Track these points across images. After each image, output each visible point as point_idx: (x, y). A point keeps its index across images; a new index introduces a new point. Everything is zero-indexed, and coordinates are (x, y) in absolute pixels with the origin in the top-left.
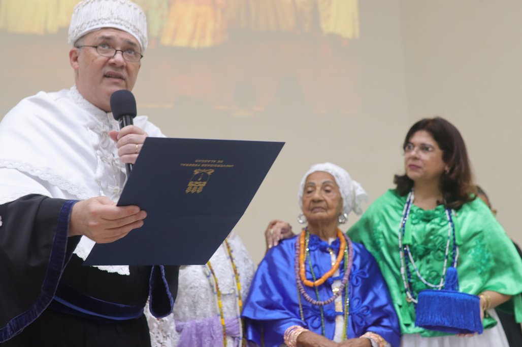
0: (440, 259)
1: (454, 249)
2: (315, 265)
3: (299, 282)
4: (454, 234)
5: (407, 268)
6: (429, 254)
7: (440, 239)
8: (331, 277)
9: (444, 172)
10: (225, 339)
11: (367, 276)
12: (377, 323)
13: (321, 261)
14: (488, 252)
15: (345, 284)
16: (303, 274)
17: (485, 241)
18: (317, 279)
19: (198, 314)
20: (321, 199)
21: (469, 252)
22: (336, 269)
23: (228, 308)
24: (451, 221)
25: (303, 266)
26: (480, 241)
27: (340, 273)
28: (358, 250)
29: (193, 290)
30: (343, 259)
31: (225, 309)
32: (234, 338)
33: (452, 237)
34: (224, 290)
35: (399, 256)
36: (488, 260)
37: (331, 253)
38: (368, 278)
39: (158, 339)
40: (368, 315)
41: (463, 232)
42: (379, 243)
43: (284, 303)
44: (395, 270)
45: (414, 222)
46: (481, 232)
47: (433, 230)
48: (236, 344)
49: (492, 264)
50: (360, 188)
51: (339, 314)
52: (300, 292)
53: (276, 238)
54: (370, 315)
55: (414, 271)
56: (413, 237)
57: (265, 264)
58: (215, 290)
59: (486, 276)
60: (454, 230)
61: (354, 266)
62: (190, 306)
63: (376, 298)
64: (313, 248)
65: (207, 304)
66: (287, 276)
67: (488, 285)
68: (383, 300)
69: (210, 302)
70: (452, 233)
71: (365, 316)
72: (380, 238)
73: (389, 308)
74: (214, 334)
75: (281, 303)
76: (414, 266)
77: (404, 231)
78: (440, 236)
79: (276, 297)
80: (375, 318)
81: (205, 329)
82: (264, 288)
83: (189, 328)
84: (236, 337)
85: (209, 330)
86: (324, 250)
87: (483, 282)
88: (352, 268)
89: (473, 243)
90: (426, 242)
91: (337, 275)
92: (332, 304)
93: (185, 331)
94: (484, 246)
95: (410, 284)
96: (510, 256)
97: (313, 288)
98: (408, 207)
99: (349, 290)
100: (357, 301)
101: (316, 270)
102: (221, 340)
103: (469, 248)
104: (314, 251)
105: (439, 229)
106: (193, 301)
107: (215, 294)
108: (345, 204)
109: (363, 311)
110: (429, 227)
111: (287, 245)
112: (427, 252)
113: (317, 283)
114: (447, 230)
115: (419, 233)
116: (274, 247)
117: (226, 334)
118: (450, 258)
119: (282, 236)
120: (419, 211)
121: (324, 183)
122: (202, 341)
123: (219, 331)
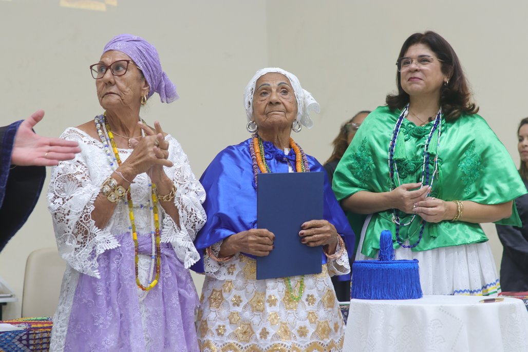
9: (444, 82)
10: (136, 257)
50: (311, 97)
74: (122, 252)
98: (399, 123)
112: (418, 167)
117: (139, 252)
120: (409, 125)
121: (279, 84)
122: (109, 259)
123: (130, 248)
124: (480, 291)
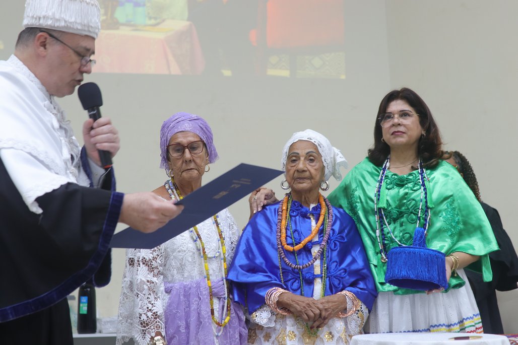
0: (413, 222)
1: (427, 211)
2: (295, 231)
3: (280, 246)
4: (426, 198)
5: (382, 230)
6: (403, 216)
7: (413, 202)
8: (310, 242)
9: (422, 135)
10: (211, 299)
11: (346, 240)
12: (354, 284)
13: (302, 226)
14: (457, 215)
15: (323, 249)
16: (283, 239)
17: (456, 204)
18: (297, 244)
19: (185, 276)
20: (306, 169)
21: (440, 215)
22: (316, 234)
23: (214, 270)
24: (423, 185)
25: (284, 231)
26: (451, 205)
27: (319, 238)
28: (338, 215)
29: (181, 254)
30: (323, 224)
31: (211, 272)
32: (219, 299)
33: (424, 200)
34: (210, 254)
35: (374, 219)
36: (458, 223)
37: (312, 219)
38: (345, 242)
39: (149, 300)
40: (345, 277)
41: (435, 196)
42: (356, 207)
43: (266, 266)
44: (371, 232)
45: (388, 187)
46: (452, 196)
47: (406, 194)
48: (222, 304)
49: (461, 226)
50: (340, 155)
51: (317, 276)
52: (280, 256)
53: (260, 204)
54: (347, 277)
55: (388, 233)
56: (387, 201)
57: (249, 229)
58: (202, 254)
59: (456, 238)
60: (426, 193)
61: (333, 230)
62: (178, 269)
63: (354, 261)
64: (295, 214)
65: (194, 266)
66: (269, 240)
67: (456, 246)
68: (360, 264)
69: (197, 265)
70: (424, 196)
71: (342, 278)
72: (357, 202)
73: (365, 271)
74: (201, 295)
75: (264, 266)
77: (379, 195)
78: (414, 200)
79: (259, 260)
80: (352, 280)
81: (193, 291)
82: (248, 252)
83: (177, 289)
84: (221, 298)
85: (197, 291)
87: (452, 243)
88: (331, 233)
89: (444, 206)
90: (399, 206)
91: (316, 239)
92: (312, 267)
93: (174, 292)
94: (454, 209)
95: (384, 245)
96: (479, 219)
97: (293, 253)
98: (383, 173)
99: (327, 253)
100: (335, 264)
101: (296, 238)
102: (208, 300)
103: (440, 211)
104: (295, 216)
105: (412, 193)
106: (180, 264)
107: (202, 257)
108: (326, 171)
109: (340, 274)
110: (402, 191)
111: (270, 210)
112: (401, 215)
113: (297, 248)
114: (419, 194)
115: (393, 198)
116: (258, 212)
117: (212, 295)
118: (422, 221)
119: (266, 202)
120: (393, 176)
121: (307, 153)
122: (189, 301)
123: (206, 292)
124: (457, 325)
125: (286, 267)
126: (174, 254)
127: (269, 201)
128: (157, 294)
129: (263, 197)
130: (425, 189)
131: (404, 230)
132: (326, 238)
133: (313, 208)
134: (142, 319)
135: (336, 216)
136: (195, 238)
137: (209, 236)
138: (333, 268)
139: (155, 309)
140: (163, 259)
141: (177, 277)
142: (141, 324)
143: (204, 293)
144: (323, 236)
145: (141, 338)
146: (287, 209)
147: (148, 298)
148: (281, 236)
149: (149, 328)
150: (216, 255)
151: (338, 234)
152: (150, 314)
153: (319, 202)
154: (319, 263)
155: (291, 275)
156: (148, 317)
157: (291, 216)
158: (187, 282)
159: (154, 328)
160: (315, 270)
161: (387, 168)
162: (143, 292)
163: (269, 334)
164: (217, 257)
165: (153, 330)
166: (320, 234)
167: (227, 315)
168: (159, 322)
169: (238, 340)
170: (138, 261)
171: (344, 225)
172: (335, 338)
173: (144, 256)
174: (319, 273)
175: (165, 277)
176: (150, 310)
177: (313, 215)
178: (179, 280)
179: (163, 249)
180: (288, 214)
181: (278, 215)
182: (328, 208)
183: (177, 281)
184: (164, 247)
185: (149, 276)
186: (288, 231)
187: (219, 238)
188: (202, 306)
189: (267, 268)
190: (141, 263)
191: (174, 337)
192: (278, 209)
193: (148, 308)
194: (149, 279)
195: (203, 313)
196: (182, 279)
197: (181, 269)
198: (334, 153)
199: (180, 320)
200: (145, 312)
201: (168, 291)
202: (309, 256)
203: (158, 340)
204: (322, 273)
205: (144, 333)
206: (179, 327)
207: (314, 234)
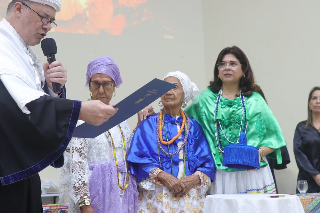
0: (237, 128)
1: (245, 122)
2: (168, 132)
3: (159, 141)
4: (245, 114)
5: (219, 133)
6: (231, 125)
7: (238, 116)
8: (177, 139)
10: (118, 174)
11: (198, 138)
12: (202, 166)
13: (172, 130)
14: (263, 124)
15: (185, 144)
16: (161, 137)
17: (262, 118)
18: (169, 140)
19: (102, 159)
20: (172, 93)
21: (253, 124)
22: (180, 134)
23: (118, 156)
24: (244, 106)
25: (161, 132)
26: (259, 118)
27: (182, 137)
28: (192, 123)
29: (99, 145)
30: (184, 128)
31: (117, 157)
32: (122, 173)
33: (244, 115)
34: (116, 146)
35: (214, 126)
36: (263, 129)
37: (177, 125)
38: (198, 140)
39: (80, 174)
40: (197, 161)
41: (250, 112)
42: (203, 118)
43: (150, 153)
44: (212, 134)
45: (223, 106)
46: (260, 113)
47: (234, 111)
48: (123, 176)
49: (265, 131)
50: (196, 87)
51: (181, 160)
52: (159, 148)
53: (145, 115)
54: (199, 161)
55: (222, 135)
56: (222, 115)
57: (139, 130)
58: (112, 145)
59: (262, 138)
60: (245, 111)
61: (190, 132)
62: (97, 155)
63: (202, 151)
64: (167, 122)
65: (107, 153)
66: (152, 138)
67: (262, 143)
68: (206, 152)
69: (109, 152)
70: (244, 113)
71: (196, 161)
72: (203, 115)
73: (209, 156)
74: (112, 171)
75: (148, 153)
76: (223, 132)
77: (217, 112)
78: (238, 115)
79: (146, 149)
80: (201, 162)
81: (107, 168)
82: (139, 144)
83: (97, 167)
84: (123, 173)
85: (109, 168)
86: (173, 123)
87: (260, 141)
88: (189, 134)
89: (255, 119)
90: (229, 119)
91: (180, 137)
92: (178, 155)
93: (95, 169)
94: (261, 121)
95: (220, 142)
96: (275, 127)
97: (167, 146)
98: (219, 98)
99: (187, 146)
100: (192, 153)
101: (168, 135)
102: (116, 174)
103: (253, 122)
104: (167, 123)
105: (237, 111)
106: (99, 152)
107: (111, 147)
108: (186, 96)
109: (195, 159)
110: (231, 109)
111: (152, 119)
112: (230, 124)
113: (169, 142)
114: (241, 112)
115: (226, 113)
116: (144, 120)
117: (119, 171)
118: (243, 127)
119: (149, 114)
120: (225, 100)
122: (105, 175)
123: (115, 169)
124: (262, 189)
125: (162, 154)
126: (95, 145)
127: (151, 113)
128: (84, 170)
129: (147, 111)
130: (245, 109)
131: (232, 133)
132: (186, 137)
133: (178, 118)
134: (76, 186)
135: (191, 123)
136: (108, 136)
137: (115, 134)
138: (190, 156)
139: (83, 180)
140: (88, 148)
141: (97, 159)
142: (75, 188)
143: (114, 170)
144: (184, 136)
145: (75, 197)
146: (162, 118)
147: (79, 172)
148: (159, 135)
149: (80, 191)
150: (120, 147)
151: (193, 134)
152: (80, 182)
153: (181, 115)
154: (182, 152)
155: (165, 159)
156: (79, 184)
157: (165, 123)
158: (103, 163)
159: (83, 191)
160: (180, 156)
161: (221, 95)
162: (76, 169)
163: (151, 195)
164: (120, 148)
165: (82, 192)
166: (183, 135)
167: (126, 183)
168: (86, 187)
169: (133, 199)
170: (73, 149)
171: (196, 129)
172: (191, 198)
173: (77, 147)
174: (182, 158)
175: (89, 159)
176: (81, 180)
177: (178, 123)
178: (98, 161)
179: (88, 142)
180: (163, 122)
181: (157, 122)
182: (187, 119)
183: (97, 162)
184: (88, 141)
185: (79, 159)
186: (163, 132)
187: (121, 136)
188: (113, 177)
189: (150, 155)
190: (75, 151)
191: (96, 197)
192: (157, 118)
193: (79, 178)
194: (80, 161)
195: (113, 182)
196: (100, 161)
197: (99, 155)
198: (192, 85)
199: (99, 186)
200: (78, 181)
201: (91, 168)
202: (176, 148)
203: (86, 198)
204: (184, 158)
205: (76, 194)
206: (99, 190)
207: (179, 134)
